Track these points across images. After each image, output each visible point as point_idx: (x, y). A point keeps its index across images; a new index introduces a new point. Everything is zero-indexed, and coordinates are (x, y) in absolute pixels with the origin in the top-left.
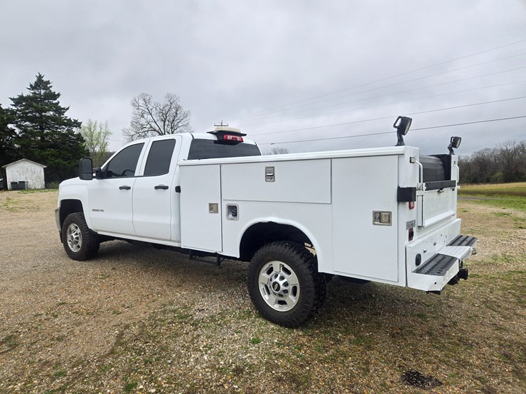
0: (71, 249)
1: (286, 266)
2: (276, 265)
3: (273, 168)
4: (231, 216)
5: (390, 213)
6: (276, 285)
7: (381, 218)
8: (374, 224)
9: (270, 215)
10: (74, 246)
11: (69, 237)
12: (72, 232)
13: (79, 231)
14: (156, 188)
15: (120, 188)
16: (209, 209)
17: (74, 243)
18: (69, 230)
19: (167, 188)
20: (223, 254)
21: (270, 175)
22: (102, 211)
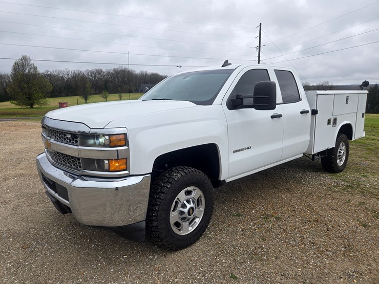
0: (179, 233)
1: (343, 143)
4: (333, 125)
7: (363, 115)
8: (362, 118)
10: (185, 224)
11: (174, 216)
12: (180, 204)
13: (198, 194)
14: (301, 113)
15: (272, 117)
16: (328, 123)
17: (189, 219)
18: (174, 204)
19: (308, 112)
20: (329, 148)
21: (347, 100)
22: (248, 148)
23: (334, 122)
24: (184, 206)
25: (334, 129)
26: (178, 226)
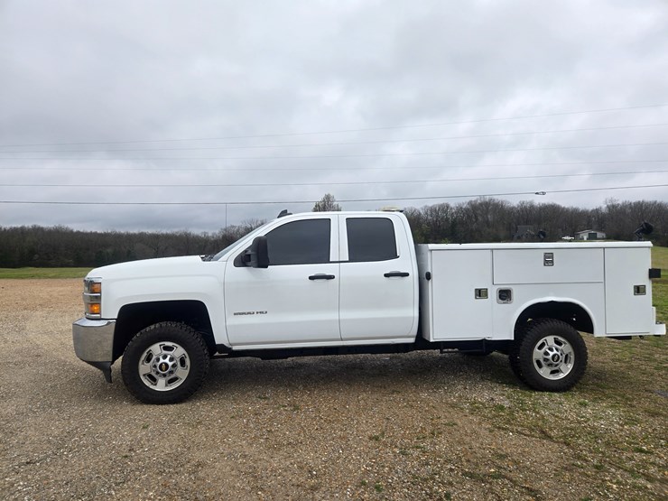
0: (152, 387)
1: (560, 339)
2: (550, 340)
3: (553, 253)
4: (500, 300)
5: (645, 286)
6: (556, 357)
7: (639, 290)
8: (635, 295)
9: (548, 295)
10: (161, 381)
11: (144, 368)
12: (154, 357)
13: (179, 351)
14: (386, 275)
15: (311, 278)
16: (476, 295)
17: (164, 375)
18: (145, 354)
19: (407, 275)
20: (493, 339)
21: (548, 260)
22: (262, 313)
23: (505, 295)
24: (158, 360)
25: (505, 307)
26: (154, 380)
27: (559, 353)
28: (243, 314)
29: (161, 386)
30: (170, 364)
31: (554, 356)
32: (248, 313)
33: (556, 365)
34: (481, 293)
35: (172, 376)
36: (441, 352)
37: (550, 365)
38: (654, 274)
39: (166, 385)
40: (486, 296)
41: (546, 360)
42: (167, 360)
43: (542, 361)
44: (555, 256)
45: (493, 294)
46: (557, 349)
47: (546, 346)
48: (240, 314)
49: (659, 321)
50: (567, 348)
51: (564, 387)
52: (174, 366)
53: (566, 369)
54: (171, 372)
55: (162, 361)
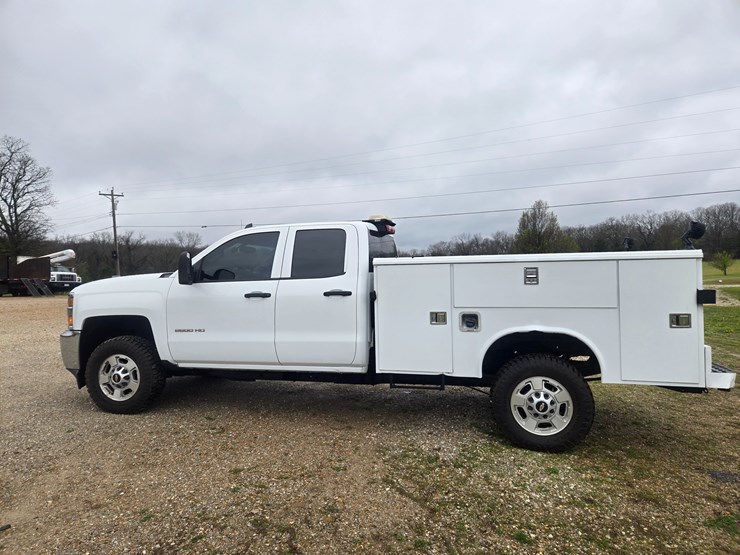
0: (109, 396)
1: (552, 382)
2: (537, 382)
3: (536, 268)
4: (465, 327)
5: (689, 315)
6: (542, 406)
7: (679, 321)
8: (671, 327)
9: (532, 323)
10: (117, 391)
11: (103, 378)
12: (112, 369)
13: (131, 365)
14: (326, 294)
15: (247, 296)
16: (432, 320)
17: (119, 386)
18: (104, 365)
19: (349, 294)
20: (454, 375)
21: (531, 277)
22: (200, 331)
23: (470, 321)
24: (113, 371)
25: (471, 335)
26: (111, 390)
27: (548, 402)
28: (184, 331)
29: (117, 396)
30: (122, 376)
31: (539, 403)
32: (188, 331)
33: (545, 416)
34: (438, 318)
35: (126, 388)
36: (391, 387)
37: (536, 415)
38: (705, 297)
39: (122, 396)
40: (444, 321)
41: (530, 408)
42: (120, 372)
43: (525, 409)
44: (539, 271)
45: (454, 319)
46: (546, 396)
47: (531, 391)
48: (180, 331)
49: (717, 368)
50: (562, 395)
51: (556, 446)
52: (127, 378)
53: (560, 424)
54: (125, 384)
55: (116, 372)
